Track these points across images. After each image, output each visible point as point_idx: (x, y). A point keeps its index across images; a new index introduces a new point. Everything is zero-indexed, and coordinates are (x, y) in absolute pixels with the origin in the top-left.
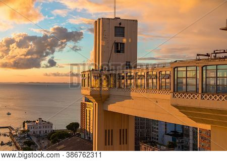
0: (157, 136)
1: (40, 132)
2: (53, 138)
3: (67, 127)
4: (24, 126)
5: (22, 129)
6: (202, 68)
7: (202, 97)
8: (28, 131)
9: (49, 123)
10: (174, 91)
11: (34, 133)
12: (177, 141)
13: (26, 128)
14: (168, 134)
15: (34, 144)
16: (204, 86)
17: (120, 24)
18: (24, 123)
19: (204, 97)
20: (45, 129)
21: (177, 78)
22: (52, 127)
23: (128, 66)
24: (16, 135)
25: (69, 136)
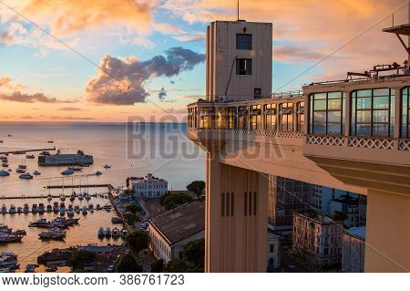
0: (321, 202)
1: (150, 193)
2: (167, 202)
3: (188, 187)
4: (128, 185)
5: (125, 188)
6: (351, 94)
7: (349, 142)
8: (133, 191)
9: (162, 180)
10: (309, 132)
11: (142, 194)
12: (350, 210)
13: (131, 187)
14: (337, 200)
15: (140, 209)
16: (353, 126)
17: (245, 29)
18: (128, 180)
19: (352, 142)
20: (156, 190)
21: (313, 111)
22: (166, 187)
23: (258, 94)
24: (117, 197)
25: (190, 200)
